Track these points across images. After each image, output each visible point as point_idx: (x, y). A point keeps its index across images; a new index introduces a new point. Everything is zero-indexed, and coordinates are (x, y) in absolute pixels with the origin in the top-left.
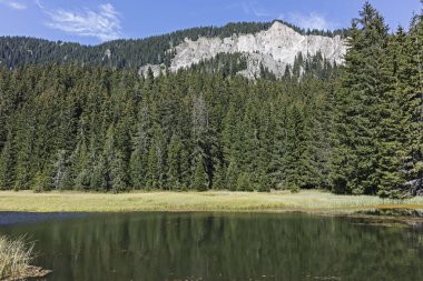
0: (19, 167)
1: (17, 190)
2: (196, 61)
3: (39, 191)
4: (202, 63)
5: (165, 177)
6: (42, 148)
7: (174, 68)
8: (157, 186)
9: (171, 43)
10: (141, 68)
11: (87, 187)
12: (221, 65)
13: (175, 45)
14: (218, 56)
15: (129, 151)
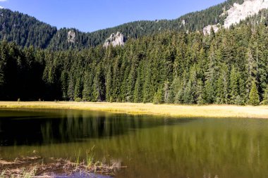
0: (144, 91)
1: (145, 103)
2: (243, 18)
3: (156, 103)
4: (248, 19)
5: (229, 97)
6: (155, 80)
7: (227, 25)
8: (224, 102)
9: (224, 9)
10: (204, 29)
11: (182, 102)
12: (263, 18)
13: (227, 9)
14: (260, 12)
15: (204, 80)
